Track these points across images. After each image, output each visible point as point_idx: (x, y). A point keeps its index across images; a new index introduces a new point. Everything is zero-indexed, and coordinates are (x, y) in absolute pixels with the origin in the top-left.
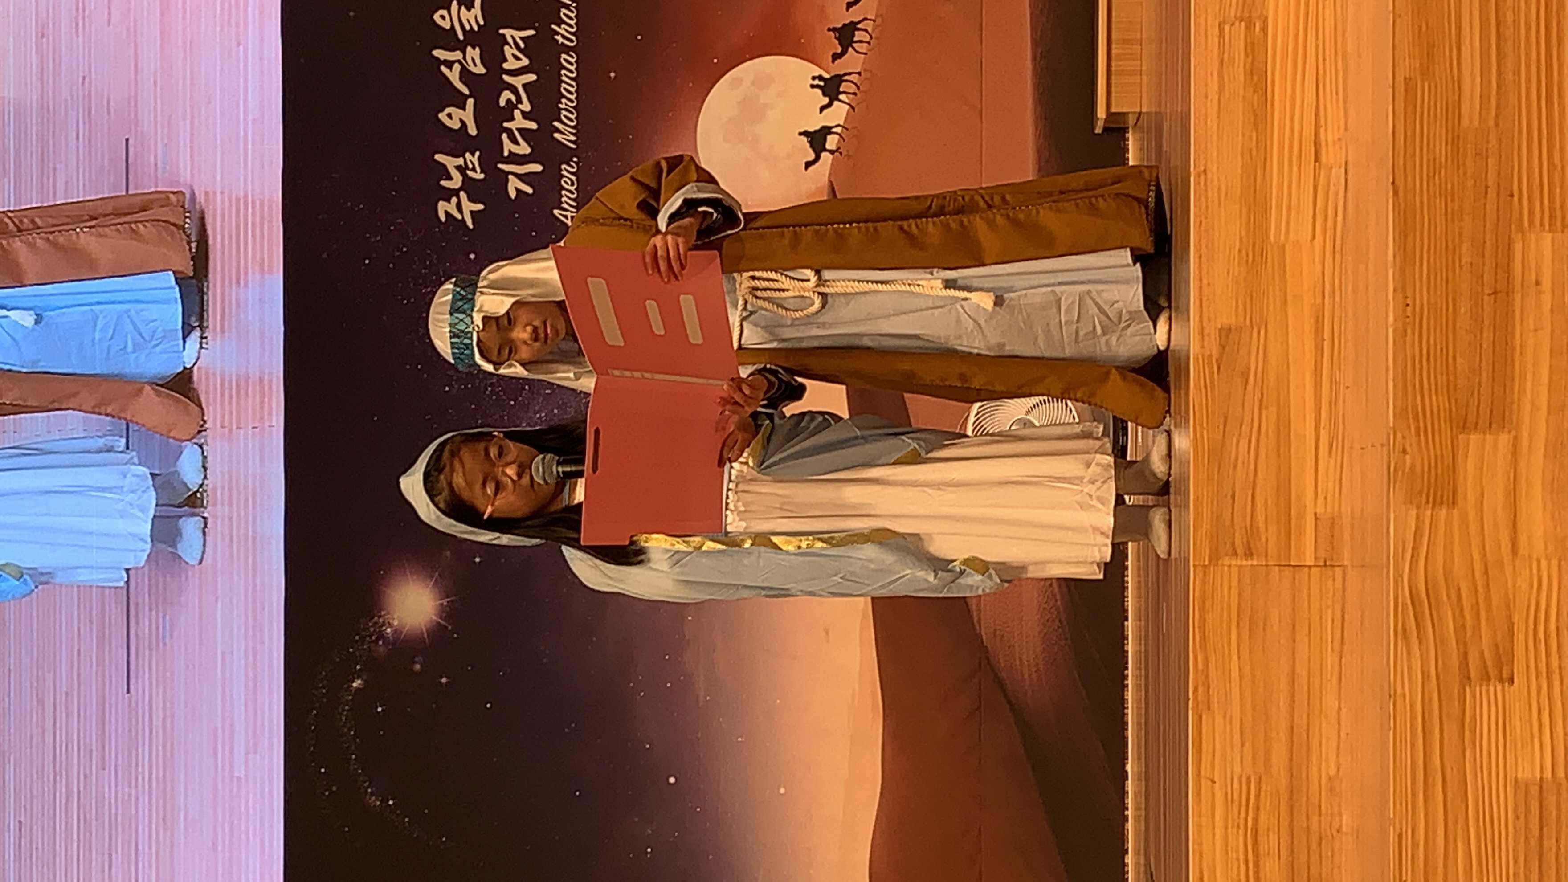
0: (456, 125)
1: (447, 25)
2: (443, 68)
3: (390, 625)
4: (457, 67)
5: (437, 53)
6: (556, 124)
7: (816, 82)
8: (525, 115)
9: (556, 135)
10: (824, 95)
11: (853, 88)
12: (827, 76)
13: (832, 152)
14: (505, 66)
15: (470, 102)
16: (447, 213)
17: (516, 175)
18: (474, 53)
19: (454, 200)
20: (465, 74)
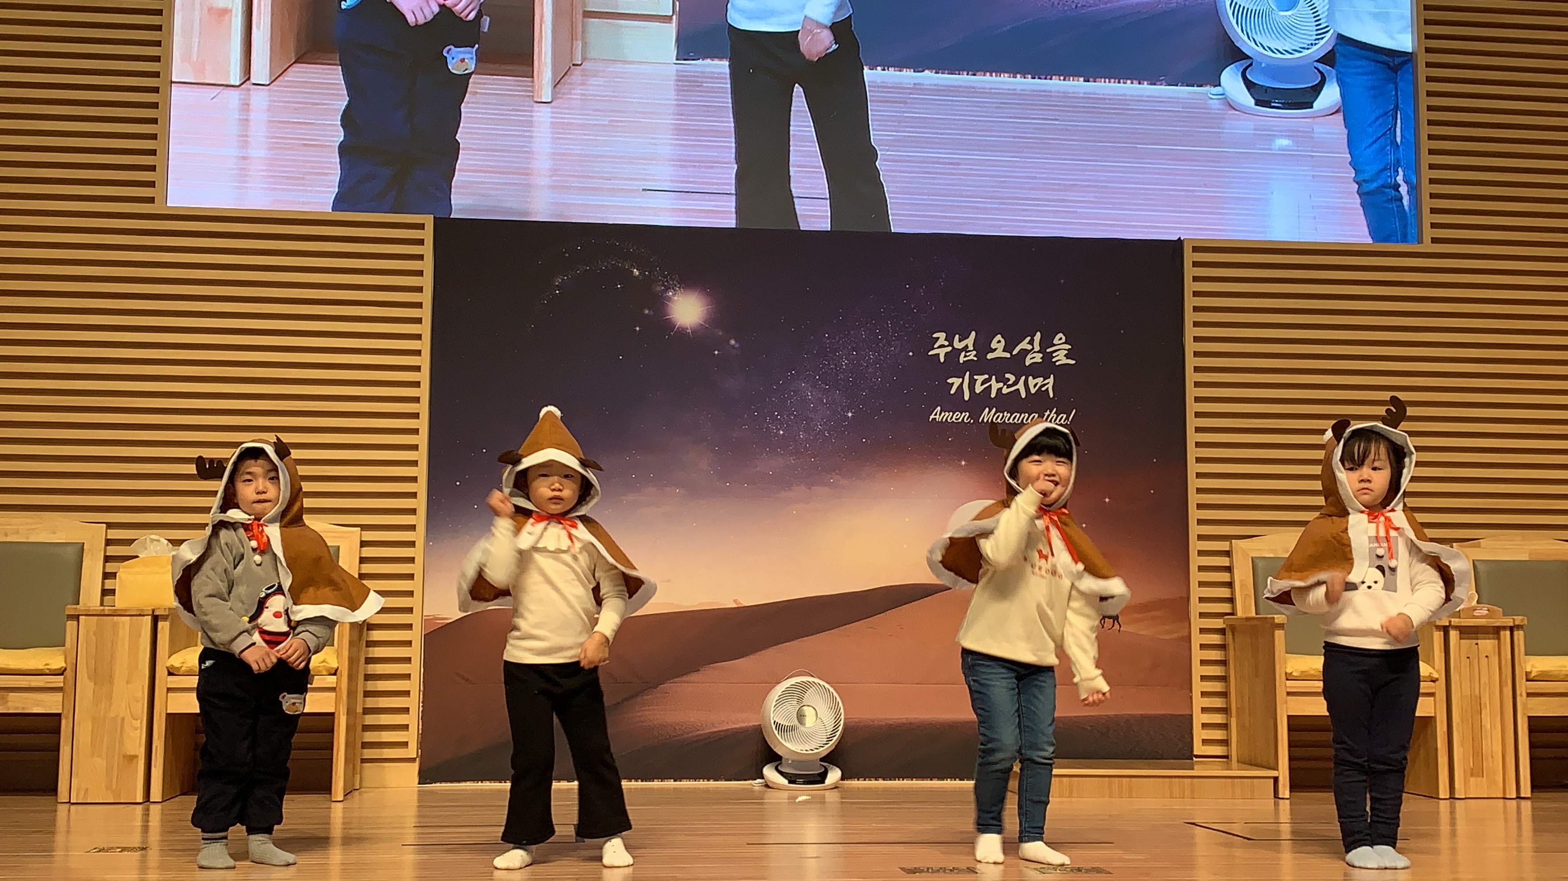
0: (993, 346)
1: (1056, 341)
2: (1029, 338)
3: (674, 295)
4: (1029, 347)
5: (1038, 334)
6: (994, 409)
8: (1000, 390)
9: (987, 409)
14: (1030, 378)
15: (1008, 355)
16: (938, 338)
17: (962, 383)
18: (1038, 358)
19: (946, 343)
20: (1025, 352)
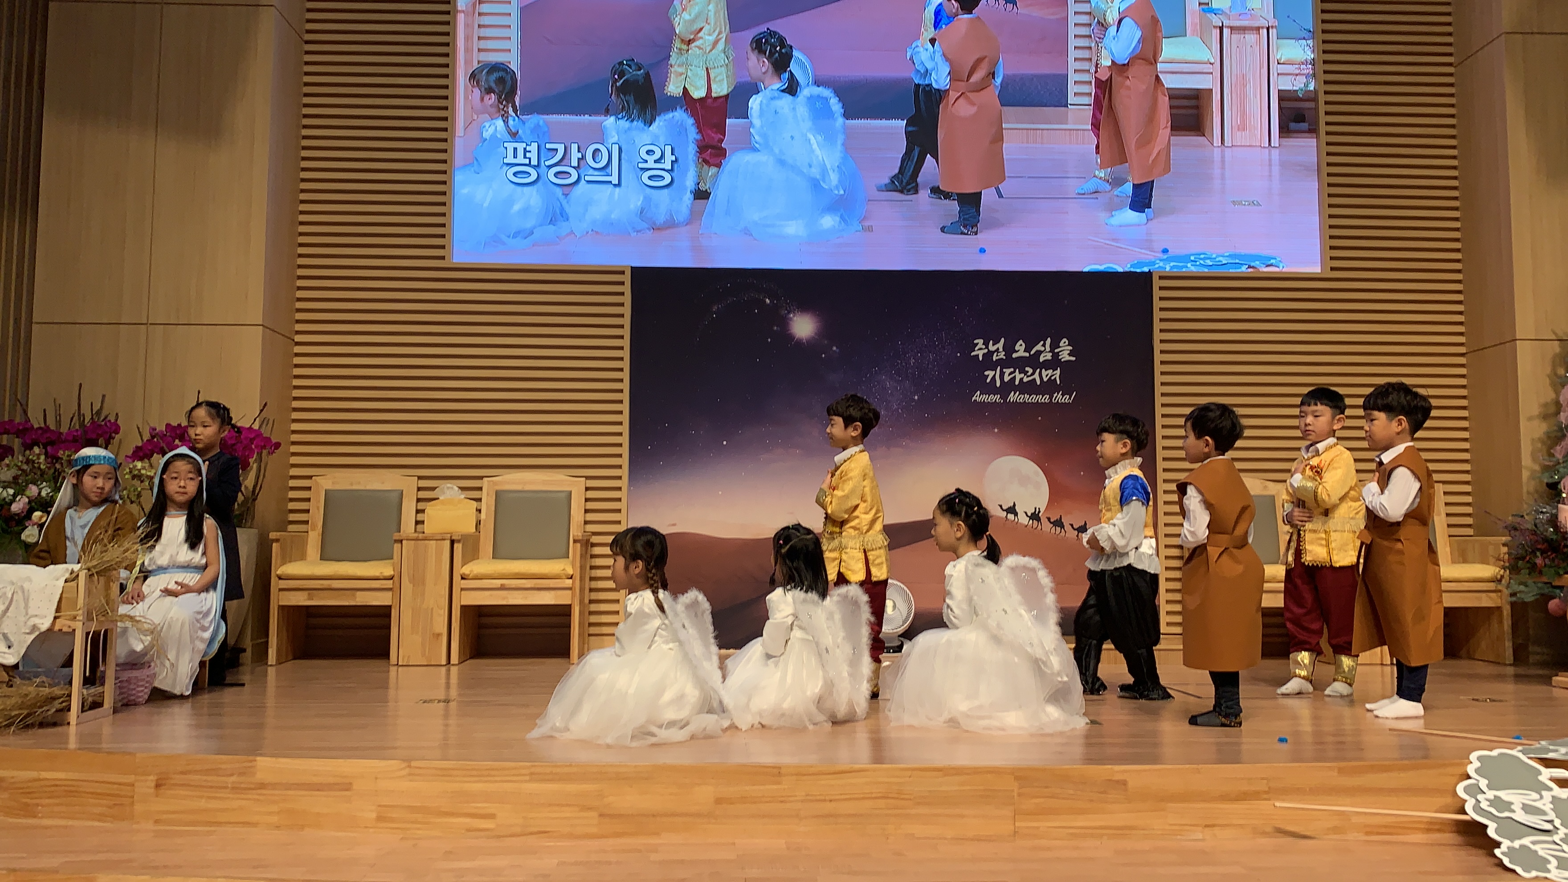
0: (1017, 348)
1: (1061, 344)
2: (1042, 343)
3: (794, 316)
4: (1043, 349)
5: (1049, 340)
6: (1018, 393)
7: (1037, 510)
8: (1021, 379)
9: (1013, 393)
10: (1032, 514)
11: (1035, 526)
12: (1040, 515)
13: (1006, 517)
14: (1043, 370)
15: (1027, 355)
16: (977, 344)
17: (995, 375)
18: (1049, 356)
19: (984, 347)
20: (1039, 353)
